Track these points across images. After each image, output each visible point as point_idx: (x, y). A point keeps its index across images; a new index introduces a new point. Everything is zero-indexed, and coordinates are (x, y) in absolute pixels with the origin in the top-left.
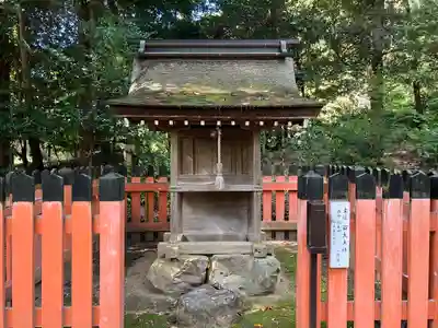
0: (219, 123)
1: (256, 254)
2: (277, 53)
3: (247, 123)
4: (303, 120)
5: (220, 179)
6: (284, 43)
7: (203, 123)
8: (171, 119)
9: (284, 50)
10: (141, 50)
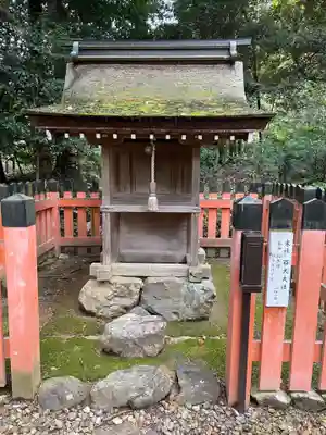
0: (152, 137)
1: (192, 278)
2: (225, 57)
3: (184, 137)
4: (247, 134)
5: (153, 199)
6: (234, 44)
7: (133, 137)
8: (99, 132)
9: (234, 52)
10: (74, 53)
